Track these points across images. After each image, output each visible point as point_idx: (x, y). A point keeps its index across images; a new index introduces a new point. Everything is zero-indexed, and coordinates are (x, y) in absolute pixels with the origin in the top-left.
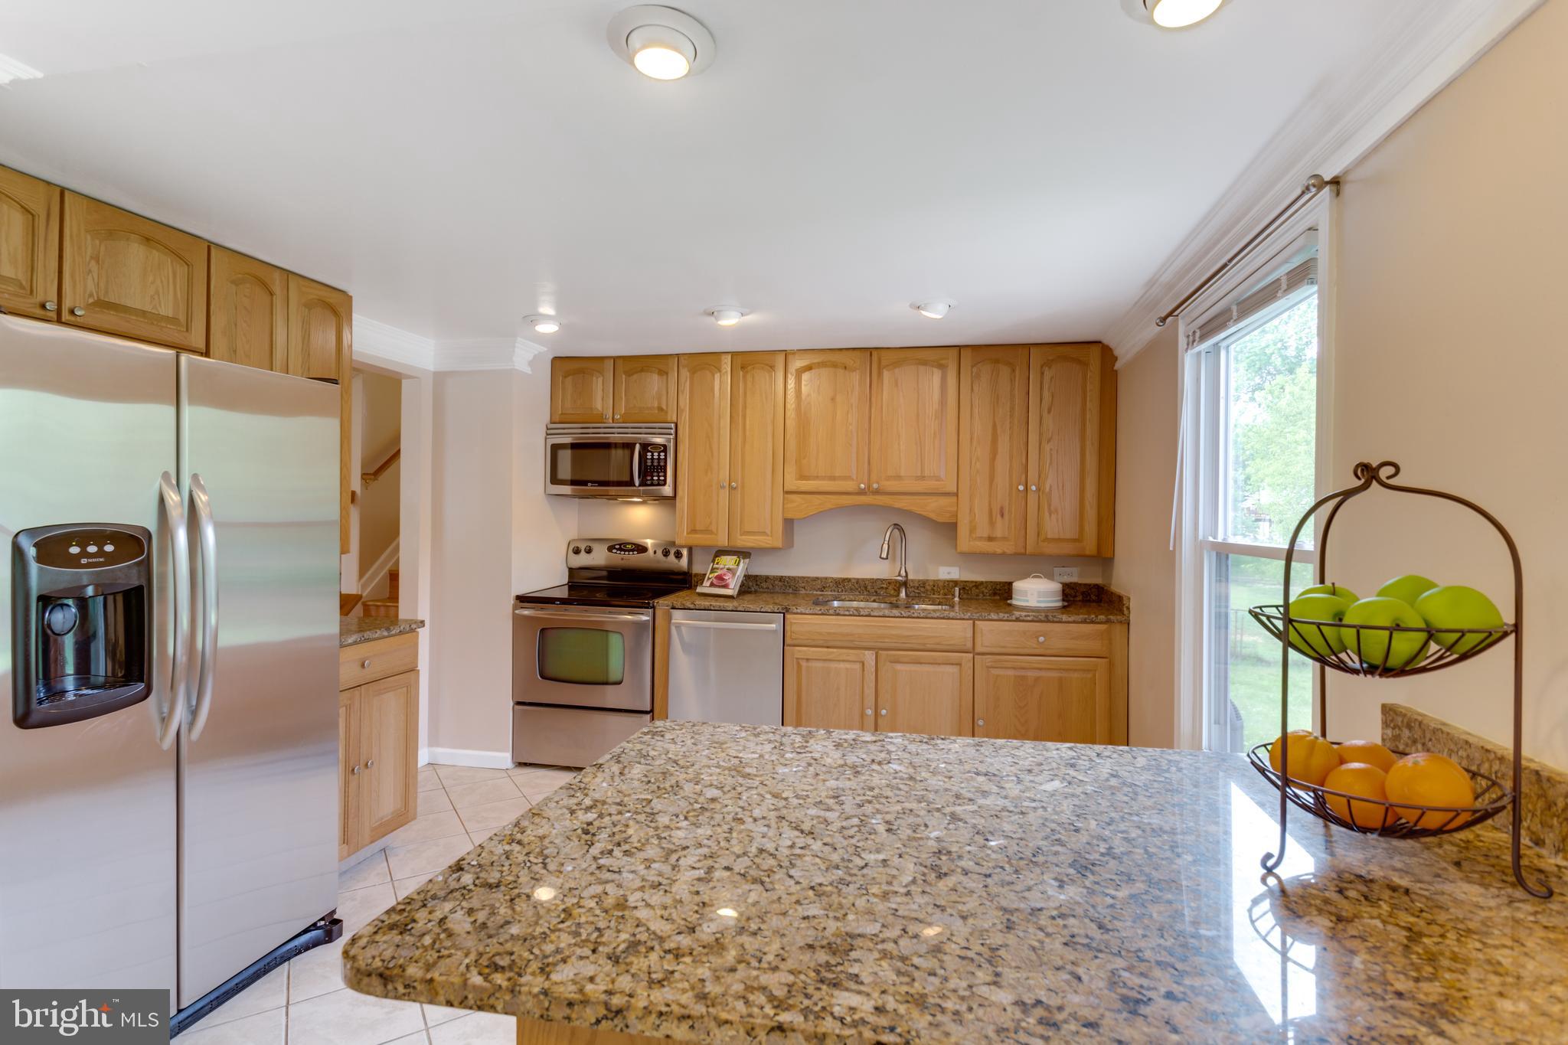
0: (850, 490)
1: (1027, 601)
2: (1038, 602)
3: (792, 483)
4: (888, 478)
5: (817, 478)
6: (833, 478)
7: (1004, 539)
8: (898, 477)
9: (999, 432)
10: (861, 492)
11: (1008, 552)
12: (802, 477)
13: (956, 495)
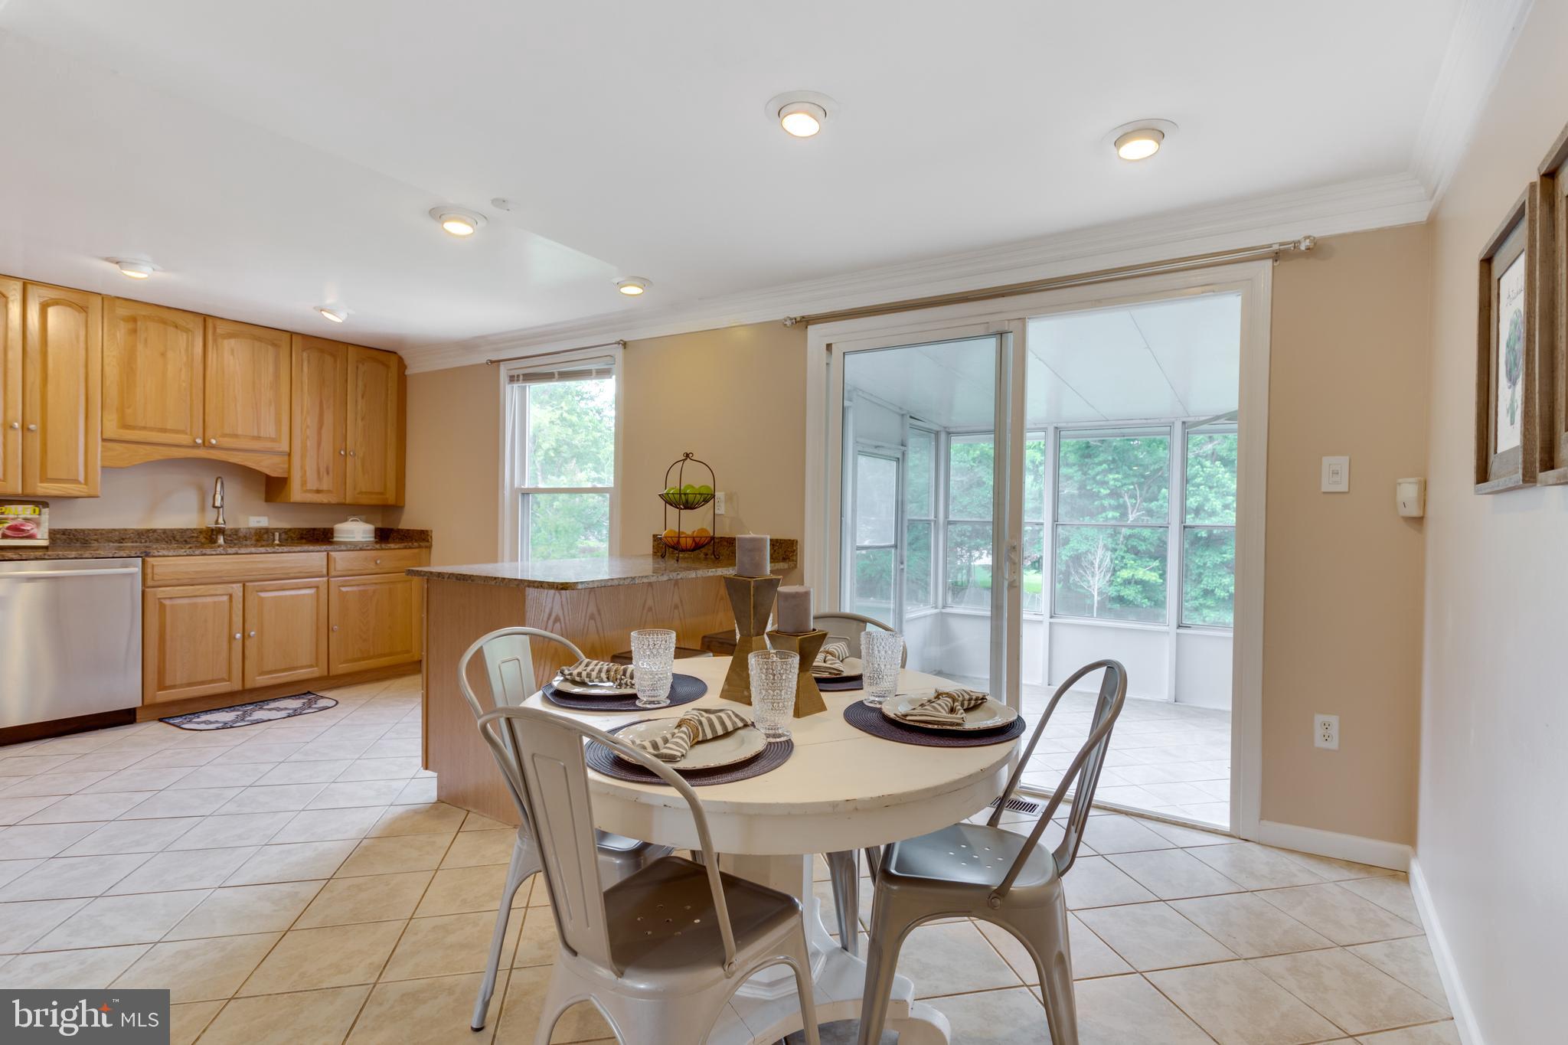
0: (184, 443)
1: (354, 538)
2: (363, 538)
3: (112, 430)
4: (224, 435)
5: (144, 428)
6: (164, 430)
7: (329, 491)
8: (236, 436)
9: (325, 407)
10: (195, 446)
11: (333, 502)
12: (125, 426)
13: (289, 455)
